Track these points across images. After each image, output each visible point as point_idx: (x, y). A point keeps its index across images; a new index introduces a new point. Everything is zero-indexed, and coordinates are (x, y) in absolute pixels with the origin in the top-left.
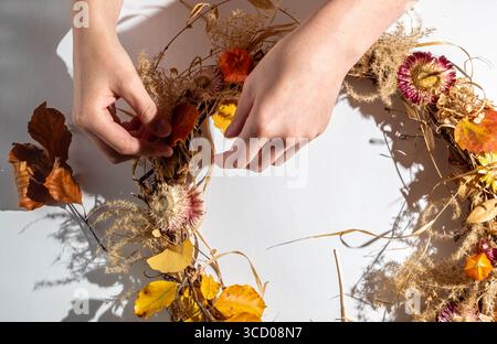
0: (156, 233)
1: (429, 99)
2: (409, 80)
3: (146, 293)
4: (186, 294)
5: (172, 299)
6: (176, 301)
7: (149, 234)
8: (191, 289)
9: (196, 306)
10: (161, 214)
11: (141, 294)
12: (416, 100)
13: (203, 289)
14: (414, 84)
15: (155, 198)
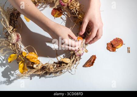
0: (11, 44)
1: (67, 5)
2: (62, 1)
3: (10, 57)
4: (19, 56)
5: (16, 58)
6: (17, 58)
7: (9, 45)
8: (20, 55)
9: (22, 58)
10: (11, 40)
11: (9, 58)
12: (64, 5)
13: (23, 54)
14: (63, 2)
15: (9, 37)
